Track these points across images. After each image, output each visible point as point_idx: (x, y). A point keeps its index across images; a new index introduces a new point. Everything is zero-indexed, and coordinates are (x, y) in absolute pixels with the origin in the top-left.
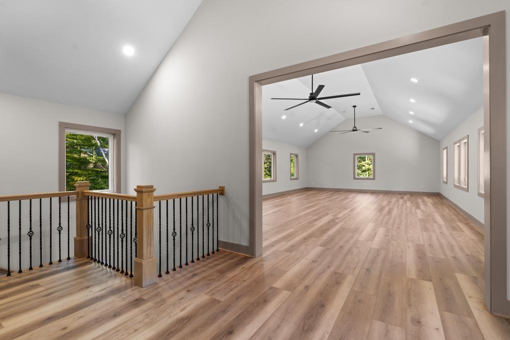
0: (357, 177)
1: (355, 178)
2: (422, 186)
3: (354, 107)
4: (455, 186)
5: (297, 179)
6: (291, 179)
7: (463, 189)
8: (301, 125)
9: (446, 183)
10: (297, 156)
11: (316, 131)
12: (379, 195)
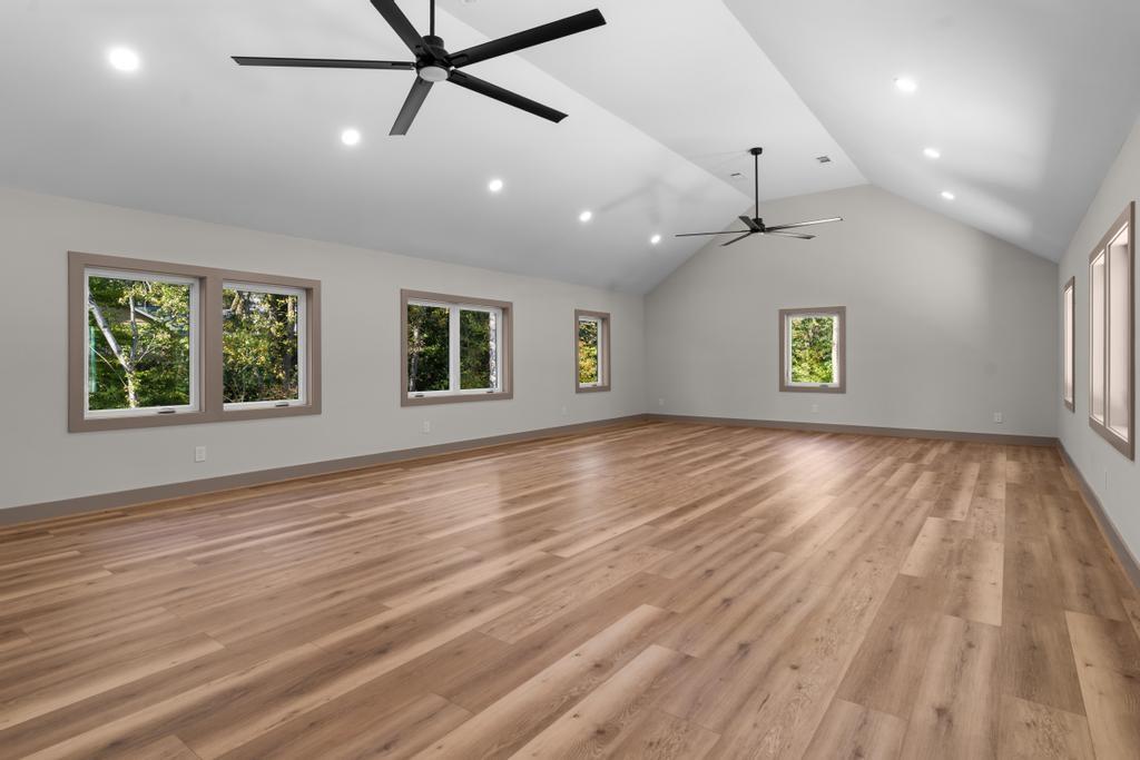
0: (790, 382)
1: (784, 388)
2: (998, 417)
3: (756, 151)
4: (1093, 424)
5: (606, 388)
6: (579, 390)
7: (1115, 442)
8: (586, 217)
9: (1072, 407)
10: (605, 319)
11: (656, 239)
12: (851, 443)
